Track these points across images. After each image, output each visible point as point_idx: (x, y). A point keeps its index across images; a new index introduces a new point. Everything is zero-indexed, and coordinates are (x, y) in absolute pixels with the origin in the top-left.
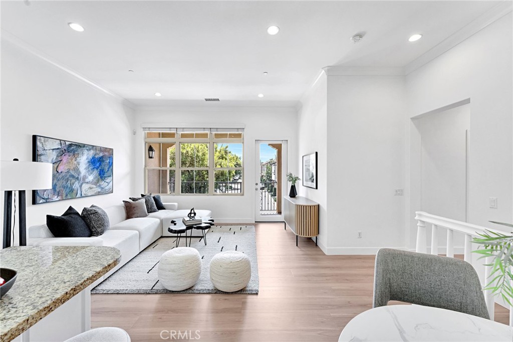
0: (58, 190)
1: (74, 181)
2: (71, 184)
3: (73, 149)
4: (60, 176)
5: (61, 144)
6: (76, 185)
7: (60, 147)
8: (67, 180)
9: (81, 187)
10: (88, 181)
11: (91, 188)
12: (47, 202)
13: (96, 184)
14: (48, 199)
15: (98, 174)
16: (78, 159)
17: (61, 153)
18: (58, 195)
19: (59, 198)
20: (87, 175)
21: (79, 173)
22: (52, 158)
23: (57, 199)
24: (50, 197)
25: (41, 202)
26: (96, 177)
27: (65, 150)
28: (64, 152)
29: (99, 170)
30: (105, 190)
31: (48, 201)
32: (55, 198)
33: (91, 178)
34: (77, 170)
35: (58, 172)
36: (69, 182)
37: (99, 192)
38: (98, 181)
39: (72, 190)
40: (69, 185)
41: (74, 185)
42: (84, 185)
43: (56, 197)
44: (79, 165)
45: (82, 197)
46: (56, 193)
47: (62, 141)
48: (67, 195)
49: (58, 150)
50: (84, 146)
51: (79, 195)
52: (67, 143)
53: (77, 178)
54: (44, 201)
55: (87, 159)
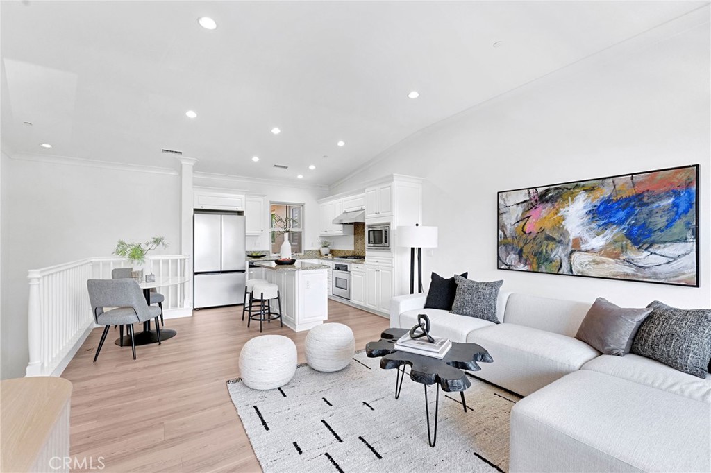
0: (524, 256)
1: (554, 246)
2: (546, 251)
3: (551, 197)
4: (530, 238)
5: (529, 193)
6: (558, 253)
7: (528, 198)
8: (541, 244)
9: (570, 257)
10: (589, 248)
11: (597, 263)
12: (509, 269)
13: (616, 256)
14: (512, 265)
15: (620, 235)
16: (562, 211)
17: (530, 206)
18: (525, 264)
19: (527, 268)
20: (586, 236)
21: (564, 233)
22: (516, 215)
23: (523, 269)
24: (513, 264)
25: (502, 267)
26: (616, 242)
27: (536, 201)
28: (534, 203)
29: (625, 226)
30: (655, 274)
31: (511, 268)
32: (521, 267)
33: (598, 242)
34: (559, 227)
35: (524, 232)
36: (544, 248)
37: (628, 275)
38: (624, 249)
39: (548, 260)
40: (544, 251)
41: (554, 253)
42: (576, 255)
43: (522, 265)
44: (564, 220)
45: (571, 274)
46: (523, 260)
47: (531, 190)
48: (539, 267)
49: (525, 203)
50: (577, 185)
51: (565, 269)
52: (540, 190)
53: (560, 242)
54: (506, 267)
55: (584, 207)
